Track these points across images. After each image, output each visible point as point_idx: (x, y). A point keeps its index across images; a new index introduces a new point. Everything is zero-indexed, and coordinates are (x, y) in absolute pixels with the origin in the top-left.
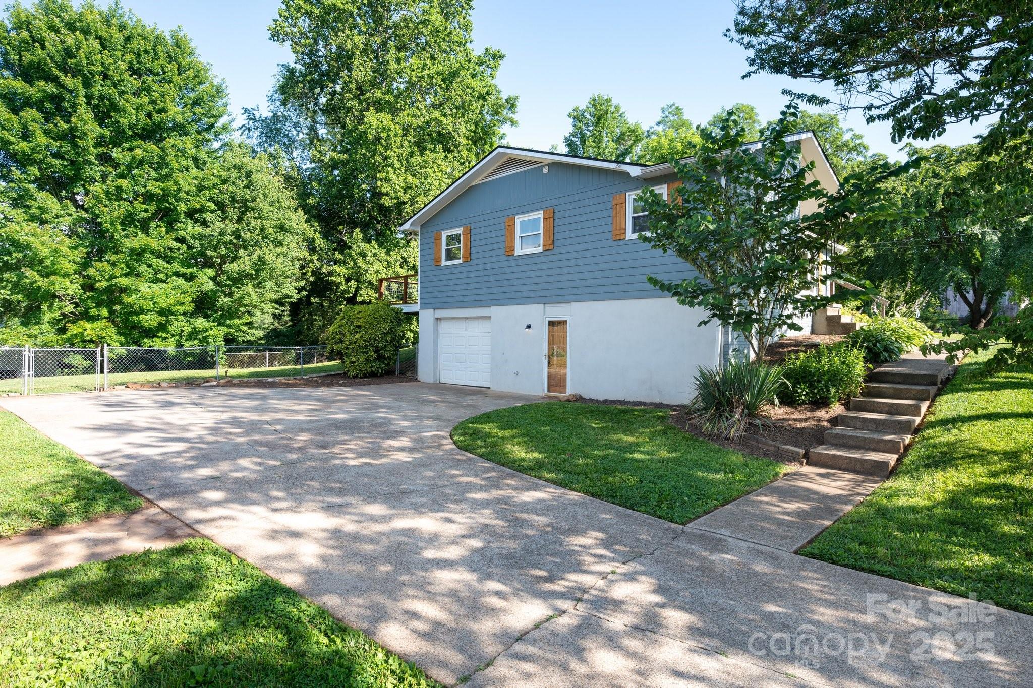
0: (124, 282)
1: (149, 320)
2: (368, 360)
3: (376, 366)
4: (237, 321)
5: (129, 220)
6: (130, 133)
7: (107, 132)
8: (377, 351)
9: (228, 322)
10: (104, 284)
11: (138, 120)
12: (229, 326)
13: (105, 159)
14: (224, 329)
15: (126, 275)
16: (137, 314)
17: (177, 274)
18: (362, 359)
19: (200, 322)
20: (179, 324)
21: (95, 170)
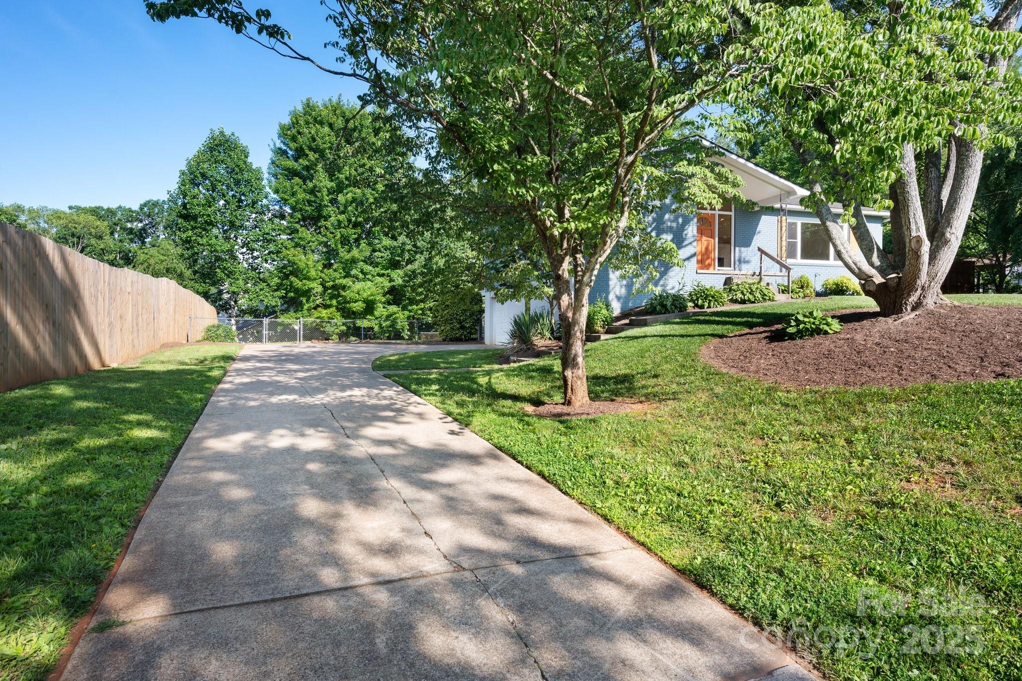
0: (344, 281)
1: (358, 306)
2: (452, 329)
3: (458, 333)
4: (415, 307)
5: (345, 241)
6: (347, 182)
7: (333, 184)
8: (460, 323)
9: (410, 308)
10: (331, 283)
11: (350, 174)
12: (410, 311)
13: (334, 202)
14: (407, 313)
15: (345, 277)
16: (349, 302)
17: (379, 275)
18: (448, 328)
19: (393, 308)
20: (380, 310)
21: (330, 210)
